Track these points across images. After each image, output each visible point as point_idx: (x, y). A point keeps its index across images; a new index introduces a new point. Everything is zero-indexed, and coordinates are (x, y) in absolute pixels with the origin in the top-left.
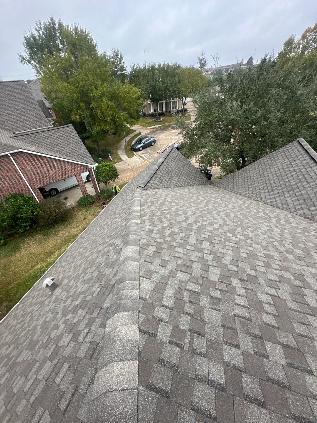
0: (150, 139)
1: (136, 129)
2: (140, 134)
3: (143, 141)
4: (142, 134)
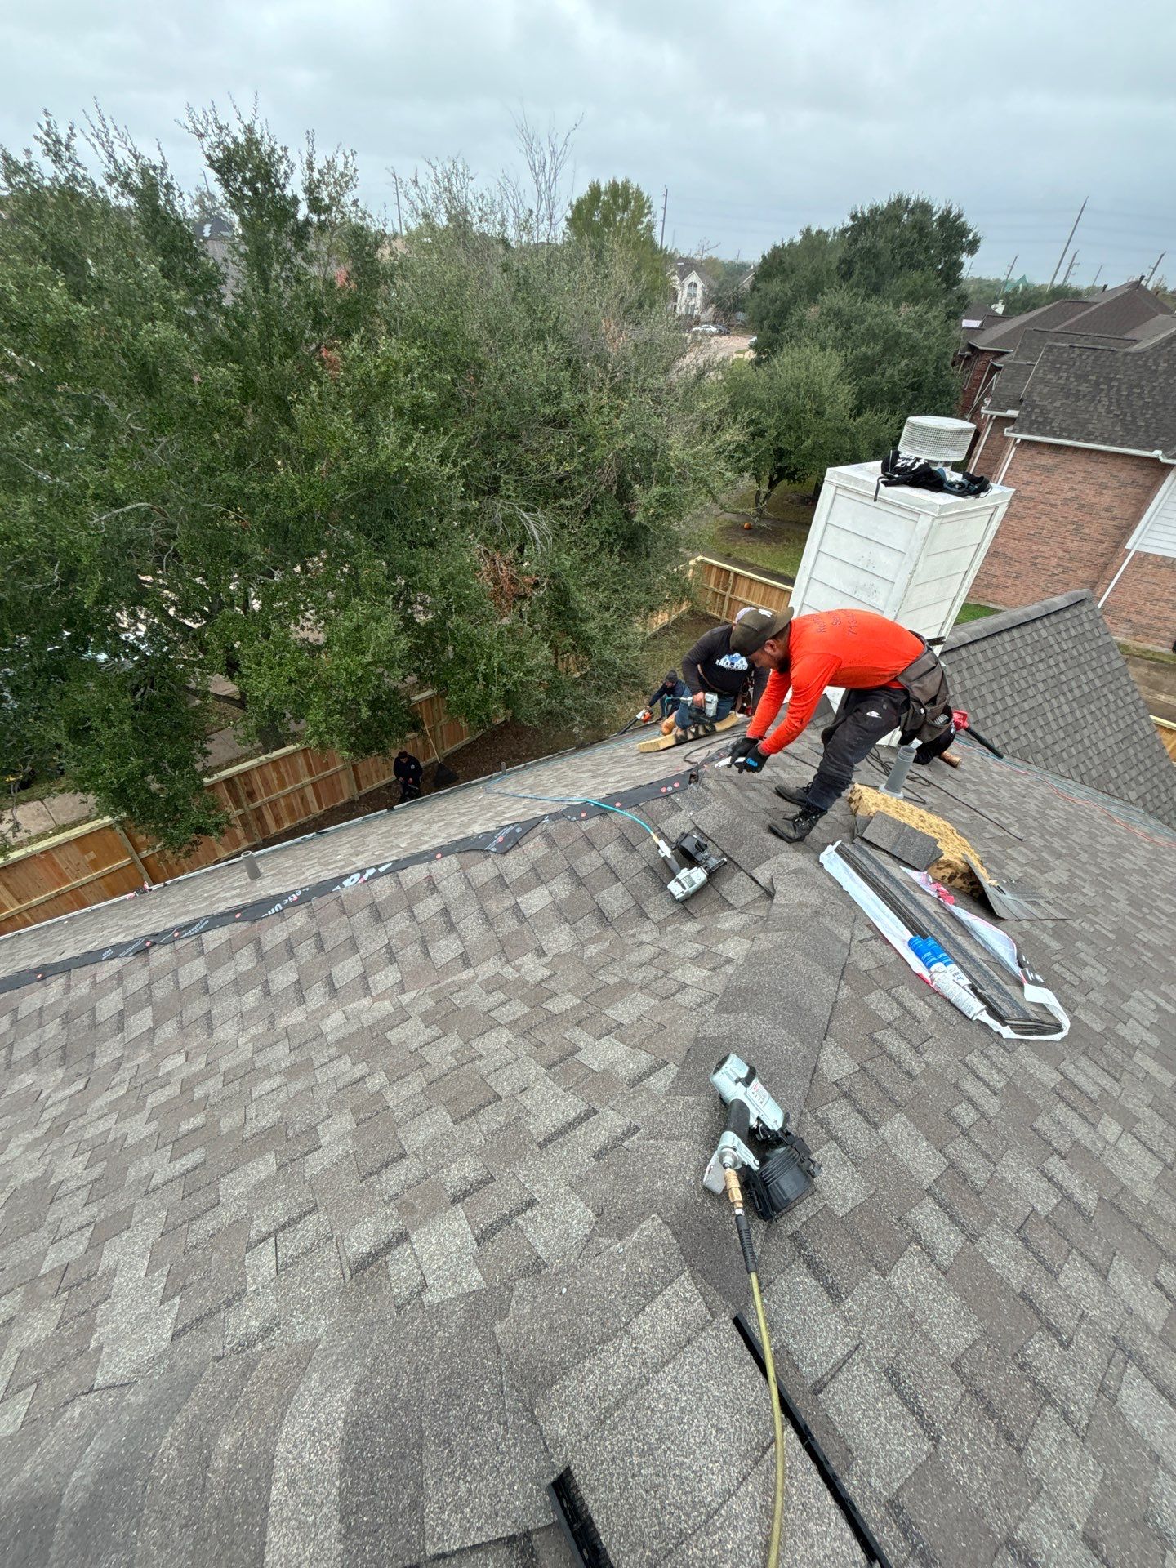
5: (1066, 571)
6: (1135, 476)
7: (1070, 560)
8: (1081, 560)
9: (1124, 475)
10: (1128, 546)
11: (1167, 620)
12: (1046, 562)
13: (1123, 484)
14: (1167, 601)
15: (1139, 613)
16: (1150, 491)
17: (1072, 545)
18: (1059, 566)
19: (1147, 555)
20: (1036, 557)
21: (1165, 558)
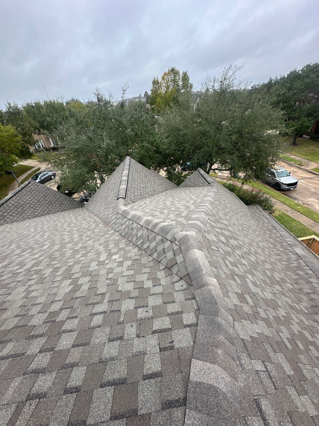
0: (48, 173)
1: (35, 165)
2: (39, 169)
3: (39, 177)
4: (42, 170)
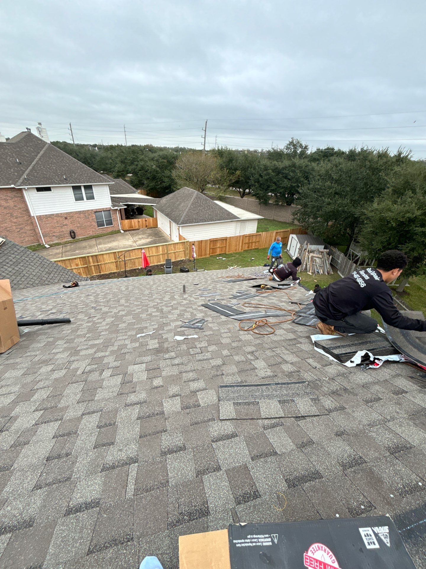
5: (21, 229)
6: (14, 194)
7: (20, 225)
8: (23, 224)
9: (9, 194)
10: (32, 215)
11: (63, 231)
12: (11, 228)
13: (12, 198)
14: (58, 226)
15: (54, 232)
16: (23, 197)
17: (15, 220)
18: (17, 228)
19: (40, 216)
20: (6, 228)
21: (46, 215)
